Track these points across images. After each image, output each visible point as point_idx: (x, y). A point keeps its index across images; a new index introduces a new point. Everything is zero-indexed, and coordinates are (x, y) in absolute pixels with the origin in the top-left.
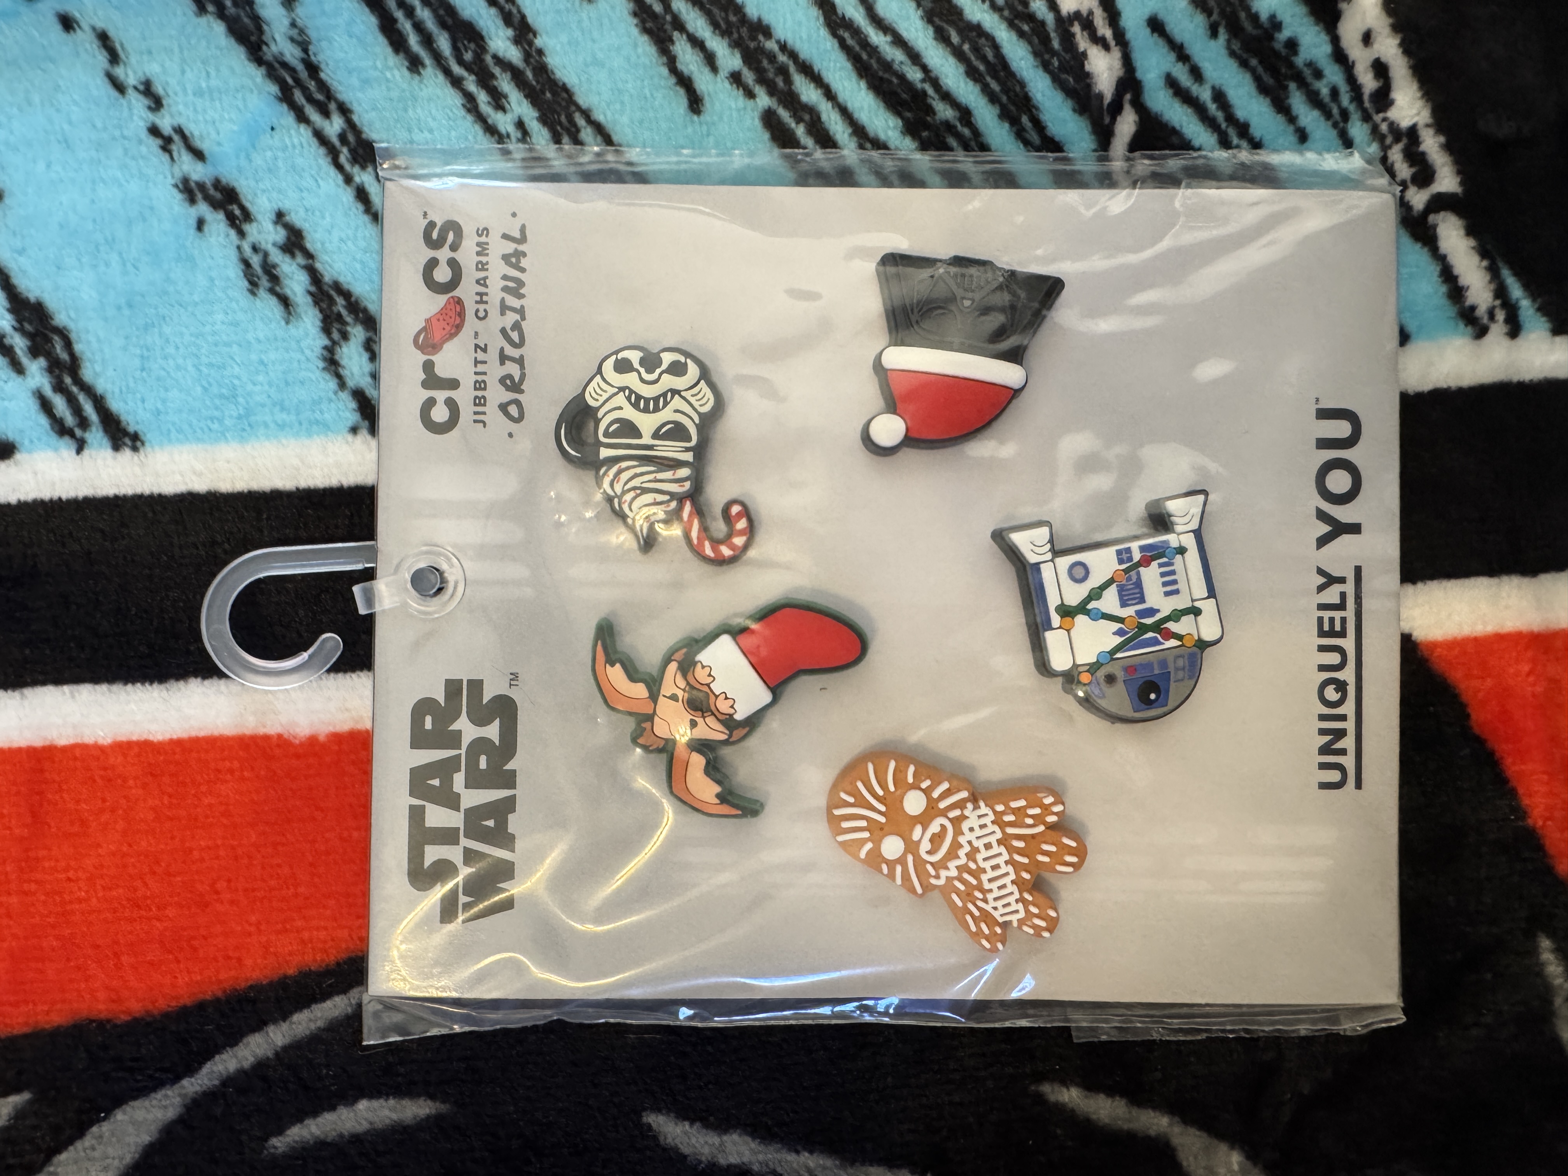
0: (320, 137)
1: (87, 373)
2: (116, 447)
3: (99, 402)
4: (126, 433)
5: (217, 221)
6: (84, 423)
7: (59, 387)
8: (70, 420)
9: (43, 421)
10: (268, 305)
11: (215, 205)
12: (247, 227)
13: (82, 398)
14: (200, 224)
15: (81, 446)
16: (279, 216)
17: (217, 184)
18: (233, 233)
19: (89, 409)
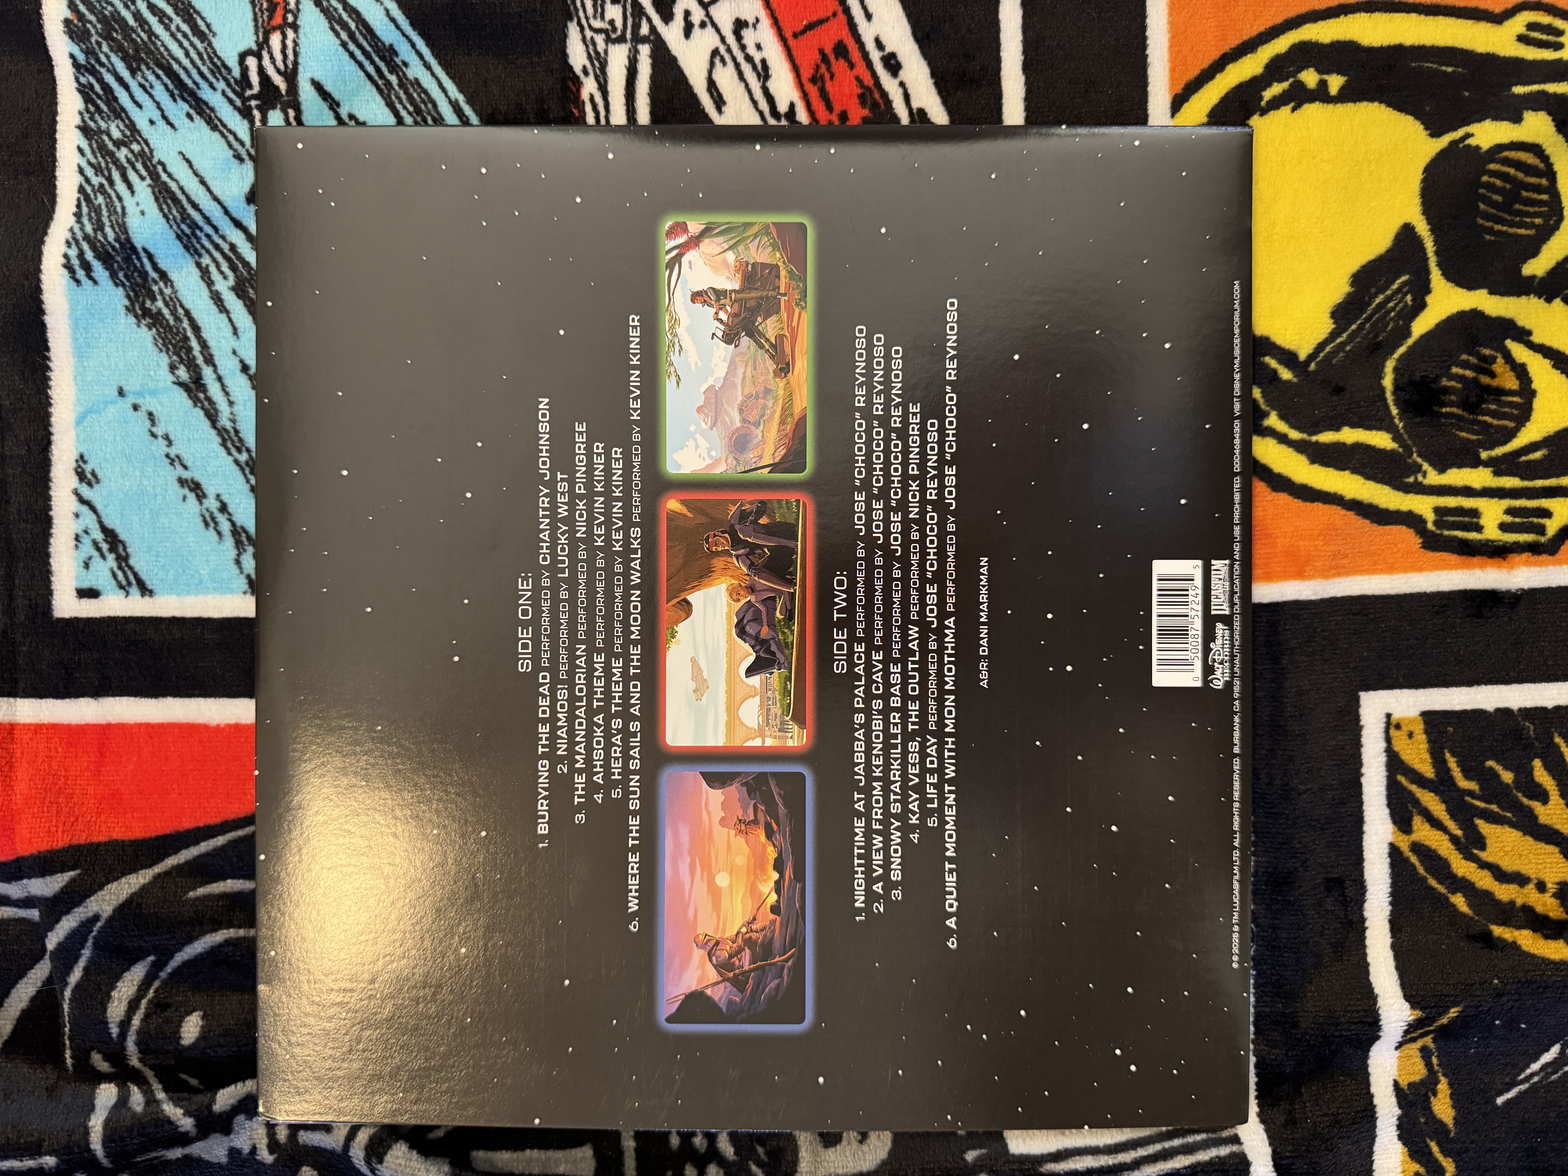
0: (236, 462)
1: (132, 562)
2: (143, 595)
3: (136, 575)
4: (147, 590)
5: (191, 497)
6: (129, 584)
7: (120, 567)
8: (124, 583)
9: (114, 582)
10: (212, 533)
11: (191, 490)
12: (204, 501)
13: (129, 573)
14: (184, 498)
15: (128, 594)
16: (218, 496)
17: (192, 480)
18: (197, 503)
19: (131, 578)
